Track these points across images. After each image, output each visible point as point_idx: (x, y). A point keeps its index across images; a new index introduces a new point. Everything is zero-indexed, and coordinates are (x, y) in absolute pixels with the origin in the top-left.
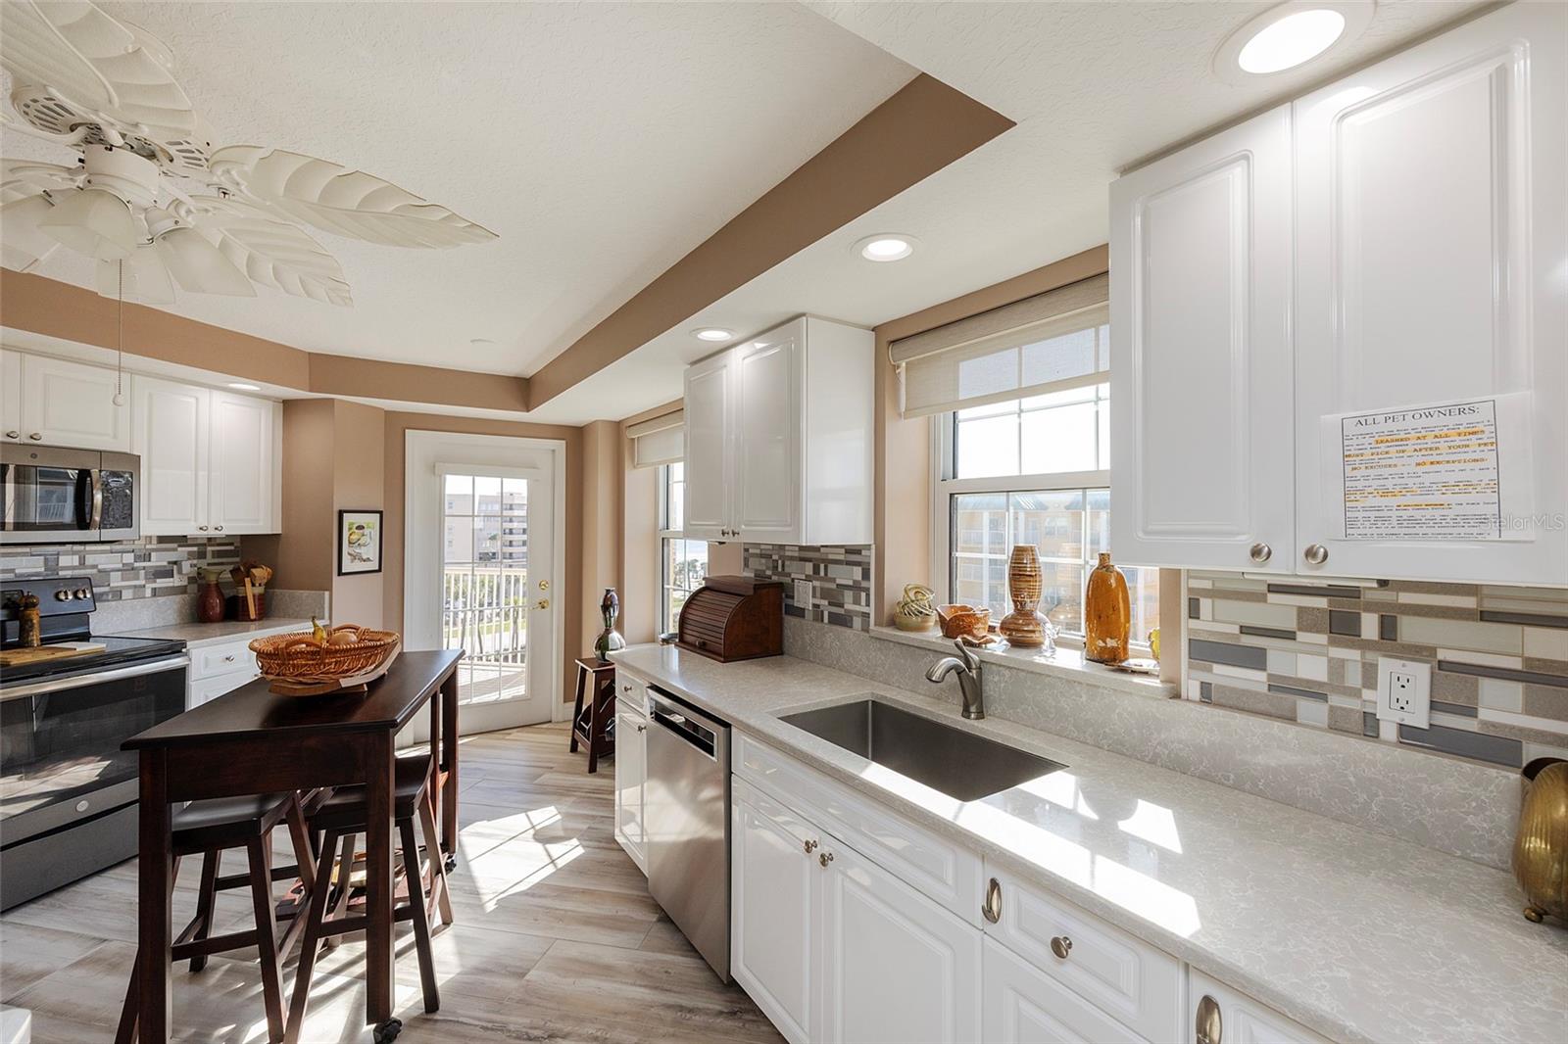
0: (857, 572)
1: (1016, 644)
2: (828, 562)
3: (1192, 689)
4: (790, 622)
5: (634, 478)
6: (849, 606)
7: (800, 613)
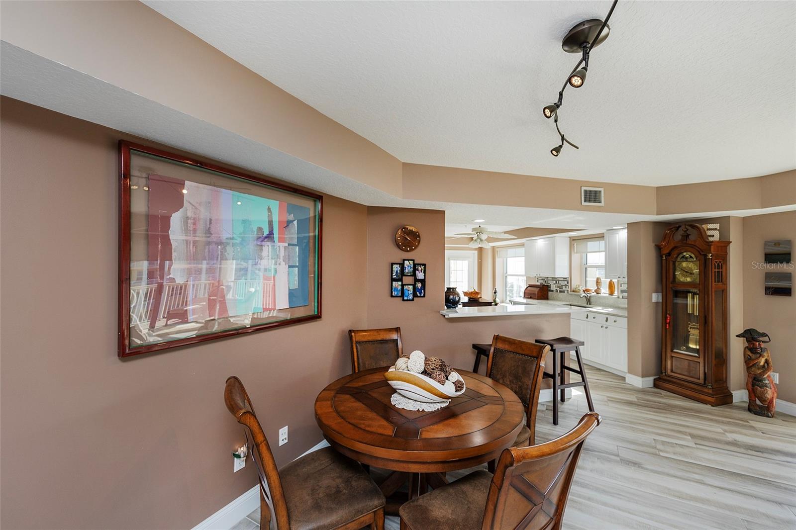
0: (566, 283)
1: (597, 293)
2: (559, 281)
3: (621, 297)
4: (550, 293)
5: (498, 260)
6: (564, 289)
7: (553, 291)
